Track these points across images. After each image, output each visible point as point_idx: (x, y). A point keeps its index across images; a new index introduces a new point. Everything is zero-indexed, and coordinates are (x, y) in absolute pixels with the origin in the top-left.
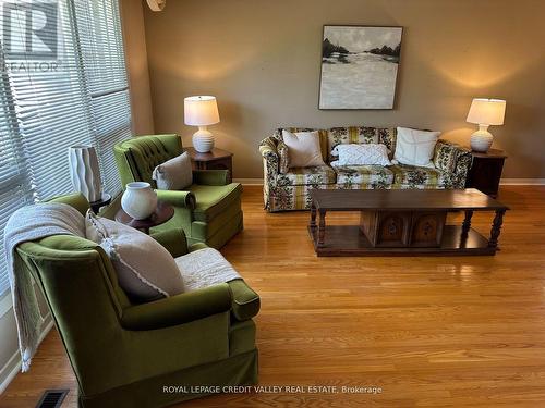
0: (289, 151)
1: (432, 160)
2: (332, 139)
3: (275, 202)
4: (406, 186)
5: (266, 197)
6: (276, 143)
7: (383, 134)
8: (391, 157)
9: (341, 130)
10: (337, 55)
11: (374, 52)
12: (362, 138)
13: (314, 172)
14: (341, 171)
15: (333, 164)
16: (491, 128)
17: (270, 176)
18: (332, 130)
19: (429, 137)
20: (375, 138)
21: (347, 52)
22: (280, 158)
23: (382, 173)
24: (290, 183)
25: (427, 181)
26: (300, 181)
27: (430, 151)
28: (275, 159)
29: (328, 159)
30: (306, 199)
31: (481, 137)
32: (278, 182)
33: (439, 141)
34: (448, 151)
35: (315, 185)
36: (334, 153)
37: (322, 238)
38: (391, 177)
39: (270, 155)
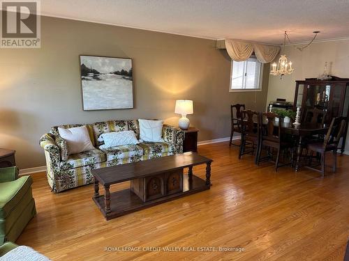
0: (68, 143)
1: (162, 137)
2: (97, 130)
3: (60, 184)
4: (151, 155)
5: (51, 182)
6: (53, 138)
7: (130, 124)
8: (138, 138)
9: (103, 124)
10: (92, 74)
11: (116, 73)
12: (117, 128)
13: (89, 156)
14: (109, 151)
15: (101, 147)
16: (188, 116)
17: (54, 165)
18: (96, 124)
19: (158, 124)
20: (126, 127)
21: (99, 73)
22: (60, 149)
23: (136, 149)
24: (71, 167)
25: (163, 151)
26: (79, 164)
27: (160, 132)
28: (56, 151)
29: (97, 145)
30: (85, 176)
31: (184, 121)
32: (61, 168)
33: (164, 126)
34: (171, 131)
35: (91, 165)
36: (100, 139)
37: (108, 205)
38: (142, 151)
39: (52, 148)
